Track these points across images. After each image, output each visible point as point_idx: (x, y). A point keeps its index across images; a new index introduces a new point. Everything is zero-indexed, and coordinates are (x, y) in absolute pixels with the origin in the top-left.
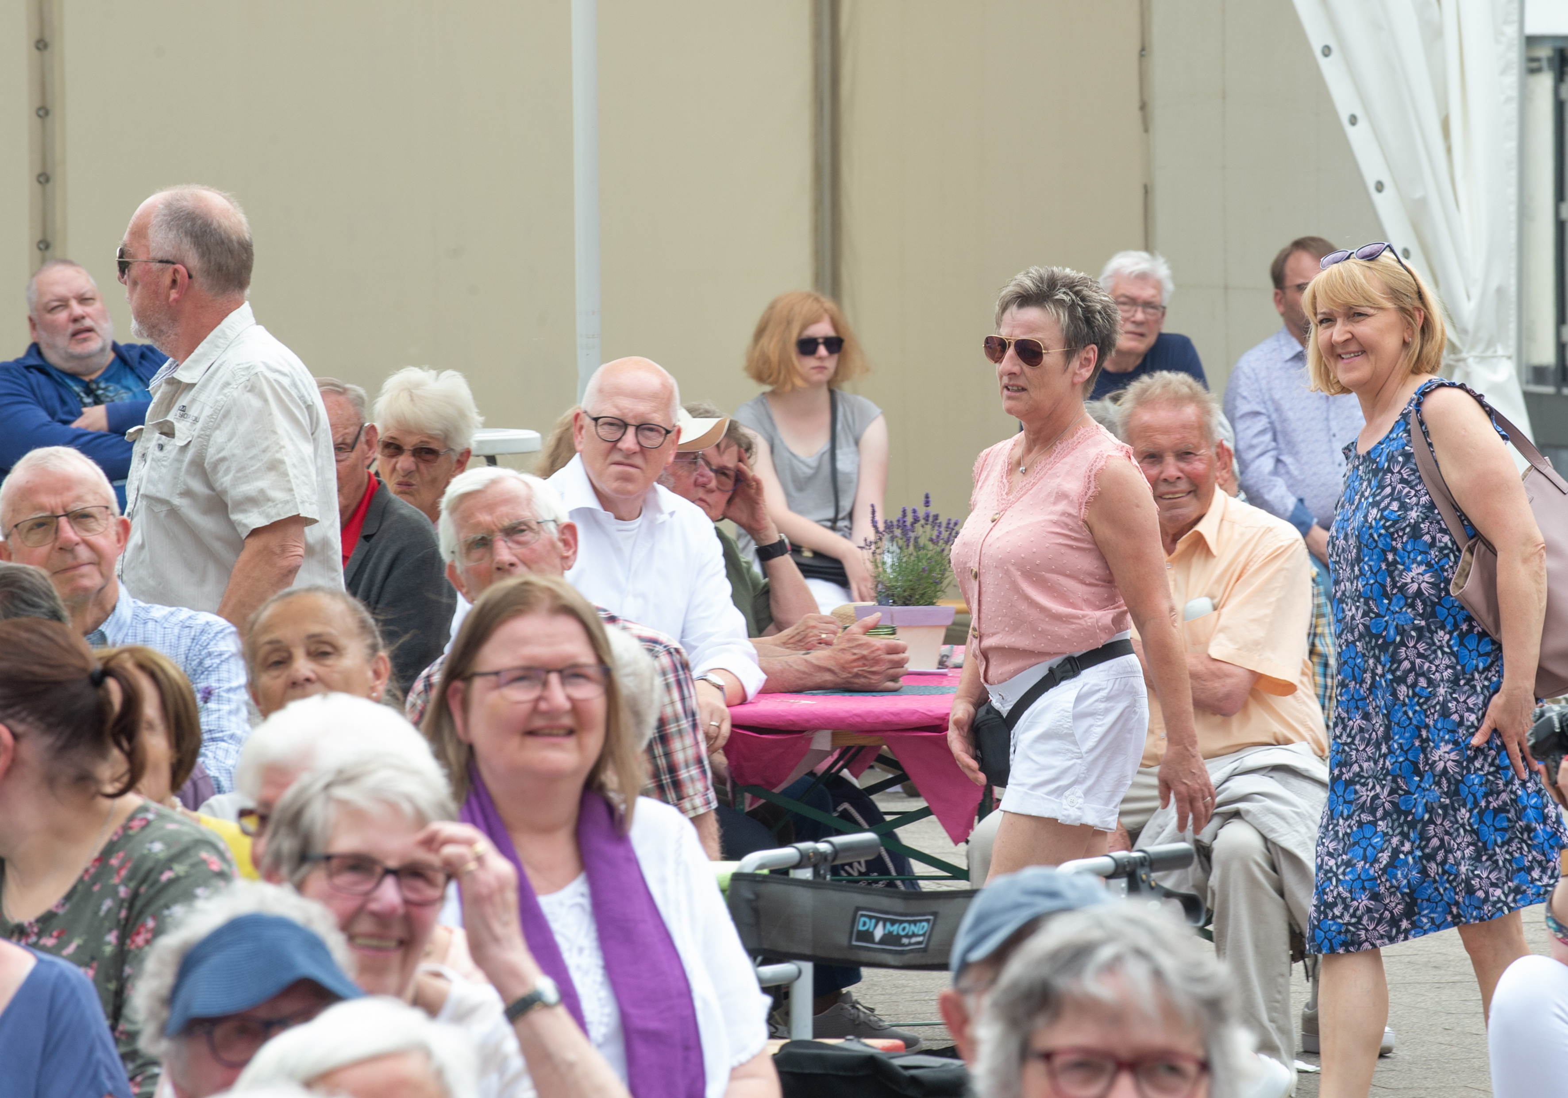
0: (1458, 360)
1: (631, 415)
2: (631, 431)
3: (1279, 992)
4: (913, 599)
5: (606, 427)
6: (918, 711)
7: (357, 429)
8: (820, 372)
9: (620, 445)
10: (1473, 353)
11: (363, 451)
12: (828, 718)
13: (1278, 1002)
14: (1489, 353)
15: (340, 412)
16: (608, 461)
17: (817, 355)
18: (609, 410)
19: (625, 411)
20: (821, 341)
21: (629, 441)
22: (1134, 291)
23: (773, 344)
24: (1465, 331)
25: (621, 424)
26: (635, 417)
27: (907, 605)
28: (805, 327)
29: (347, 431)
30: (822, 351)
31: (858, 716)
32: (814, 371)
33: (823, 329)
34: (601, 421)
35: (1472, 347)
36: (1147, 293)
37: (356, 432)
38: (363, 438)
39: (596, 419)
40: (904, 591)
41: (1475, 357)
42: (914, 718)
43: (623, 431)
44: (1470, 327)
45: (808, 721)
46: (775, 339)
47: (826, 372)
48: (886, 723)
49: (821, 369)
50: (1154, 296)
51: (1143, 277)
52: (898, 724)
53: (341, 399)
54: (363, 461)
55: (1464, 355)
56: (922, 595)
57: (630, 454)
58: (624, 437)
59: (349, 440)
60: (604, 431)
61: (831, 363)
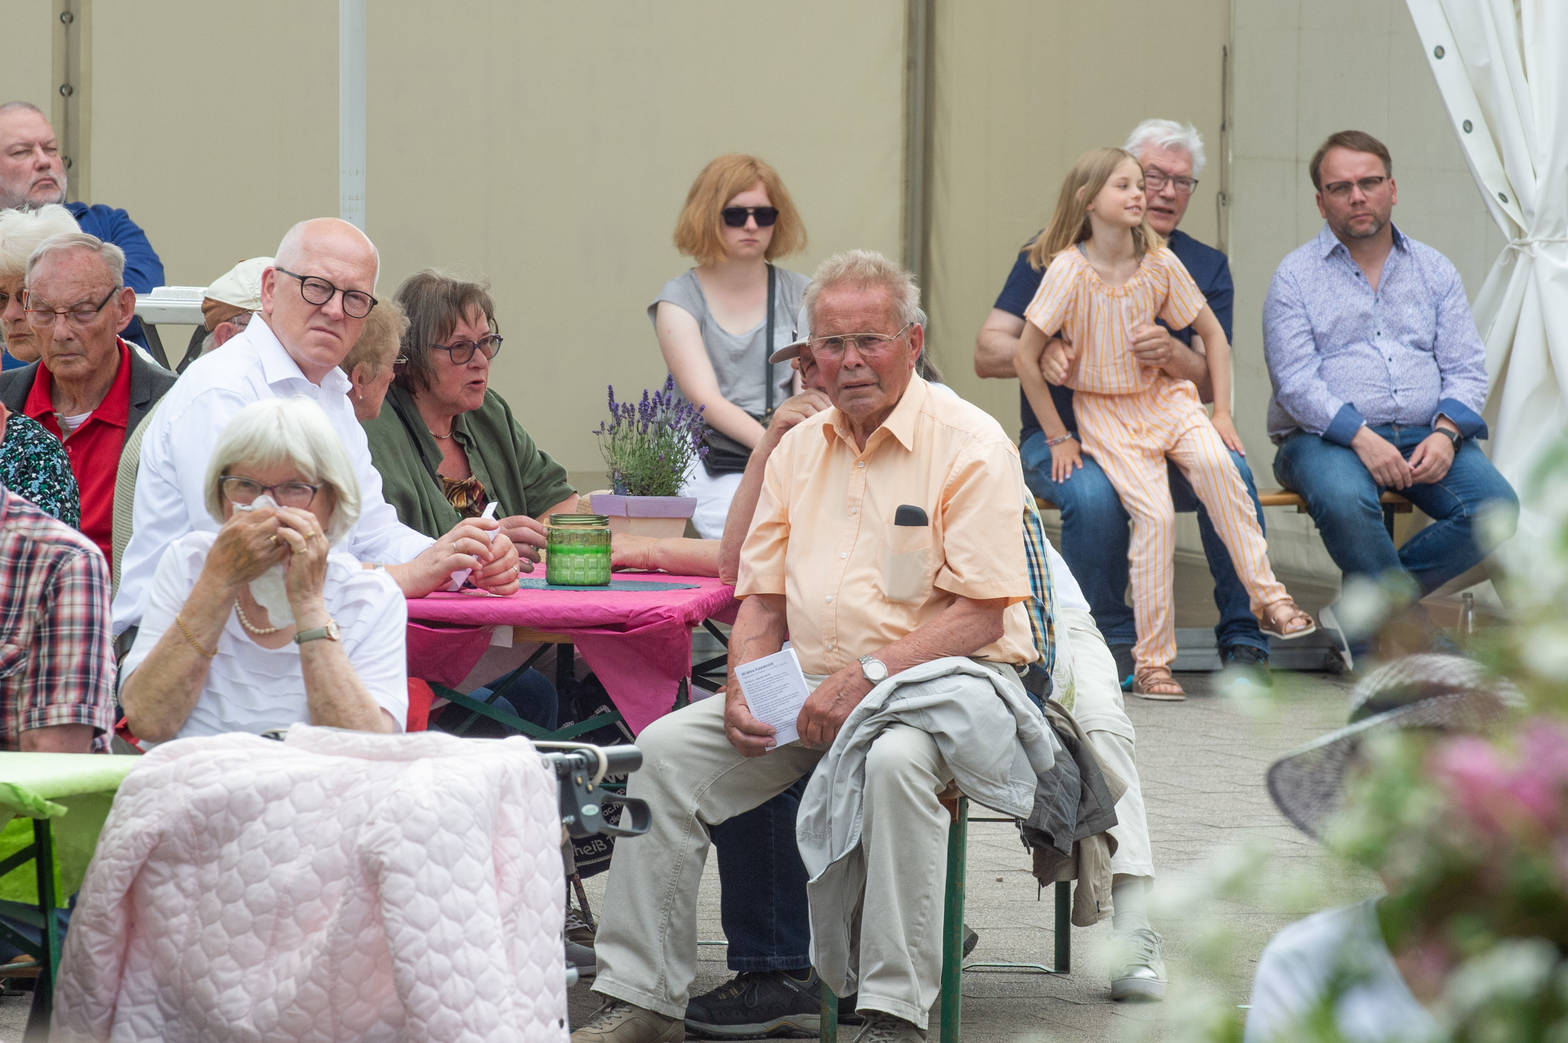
0: (1522, 245)
1: (341, 278)
2: (338, 296)
3: (923, 915)
4: (651, 489)
5: (312, 289)
6: (600, 608)
7: (108, 290)
8: (749, 245)
9: (325, 309)
10: (1539, 237)
11: (114, 315)
12: (504, 612)
13: (921, 925)
14: (1557, 237)
15: (89, 269)
16: (308, 325)
17: (745, 227)
18: (317, 270)
19: (336, 274)
20: (750, 211)
21: (335, 306)
22: (1165, 163)
23: (698, 215)
24: (1531, 213)
25: (330, 288)
26: (345, 281)
27: (645, 495)
28: (732, 195)
29: (95, 290)
30: (751, 222)
31: (536, 611)
32: (741, 244)
33: (755, 198)
34: (307, 282)
35: (1538, 230)
36: (1179, 167)
37: (107, 294)
38: (115, 300)
39: (303, 279)
40: (642, 480)
41: (1541, 241)
42: (596, 615)
43: (330, 293)
44: (1536, 209)
45: (483, 615)
46: (702, 207)
47: (757, 245)
48: (565, 619)
49: (750, 242)
50: (1186, 171)
51: (1176, 149)
52: (579, 621)
53: (95, 256)
54: (114, 325)
55: (1529, 239)
56: (660, 486)
57: (335, 321)
58: (330, 302)
59: (97, 300)
60: (309, 293)
61: (764, 237)
